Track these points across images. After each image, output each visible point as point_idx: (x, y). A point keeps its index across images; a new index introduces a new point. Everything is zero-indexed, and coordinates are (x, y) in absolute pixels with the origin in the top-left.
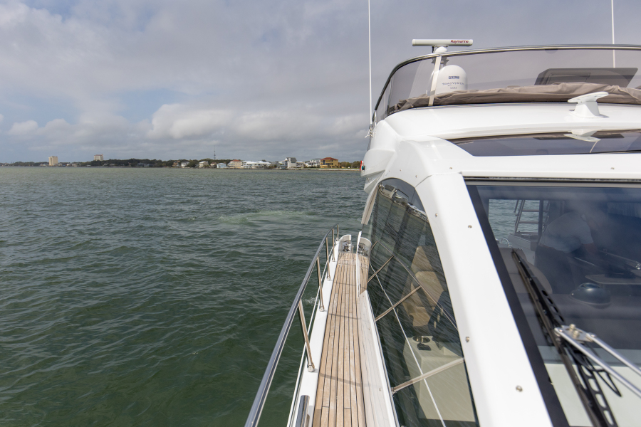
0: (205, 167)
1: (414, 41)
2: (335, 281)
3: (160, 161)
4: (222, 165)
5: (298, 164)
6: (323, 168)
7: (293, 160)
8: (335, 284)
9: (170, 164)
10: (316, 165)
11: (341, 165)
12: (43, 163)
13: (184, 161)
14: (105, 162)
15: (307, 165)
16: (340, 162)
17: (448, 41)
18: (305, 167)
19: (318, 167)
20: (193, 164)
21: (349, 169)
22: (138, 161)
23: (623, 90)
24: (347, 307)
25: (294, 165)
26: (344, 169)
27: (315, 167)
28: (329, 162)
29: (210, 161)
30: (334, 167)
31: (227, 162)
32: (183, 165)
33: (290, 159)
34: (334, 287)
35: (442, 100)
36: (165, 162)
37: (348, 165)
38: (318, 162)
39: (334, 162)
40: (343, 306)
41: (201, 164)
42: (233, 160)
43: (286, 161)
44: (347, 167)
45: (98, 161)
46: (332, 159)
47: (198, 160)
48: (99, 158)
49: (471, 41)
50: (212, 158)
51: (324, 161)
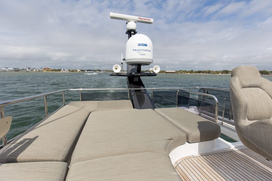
1: (112, 14)
17: (137, 18)
28: (47, 69)
30: (50, 71)
33: (27, 68)
38: (42, 69)
49: (152, 20)
51: (45, 69)
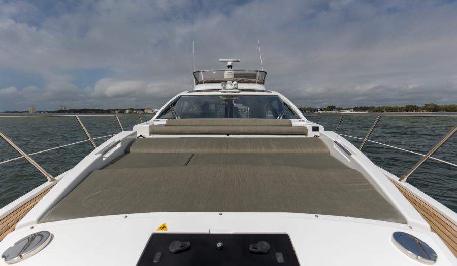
0: (130, 113)
1: (220, 60)
3: (102, 110)
4: (141, 112)
9: (109, 112)
12: (25, 112)
13: (117, 110)
14: (67, 111)
17: (232, 60)
20: (123, 111)
22: (89, 110)
29: (133, 110)
31: (143, 110)
32: (116, 112)
36: (105, 111)
41: (128, 112)
42: (148, 109)
45: (63, 110)
47: (126, 109)
48: (63, 109)
49: (239, 60)
50: (135, 108)
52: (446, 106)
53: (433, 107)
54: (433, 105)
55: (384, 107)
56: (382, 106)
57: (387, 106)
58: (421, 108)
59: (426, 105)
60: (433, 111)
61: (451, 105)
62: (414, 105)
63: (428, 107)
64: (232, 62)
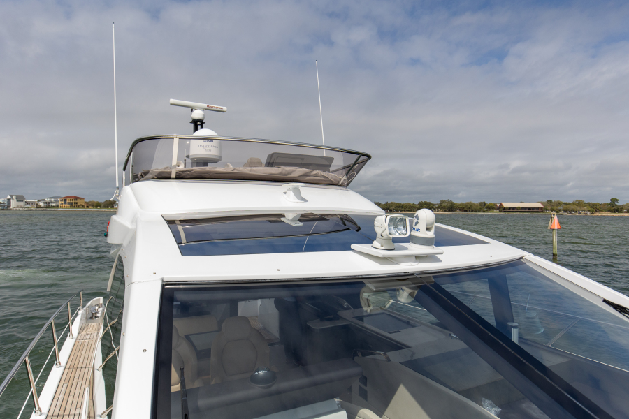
1: (172, 101)
2: (68, 367)
5: (27, 203)
6: (64, 208)
7: (20, 199)
8: (66, 371)
10: (54, 204)
11: (88, 205)
15: (41, 204)
16: (87, 200)
17: (205, 105)
18: (38, 206)
19: (58, 207)
21: (99, 209)
23: (324, 174)
24: (75, 402)
25: (22, 204)
26: (91, 209)
27: (53, 207)
28: (73, 201)
30: (79, 207)
33: (14, 197)
34: (65, 375)
35: (183, 175)
37: (97, 205)
38: (56, 201)
39: (78, 201)
40: (70, 401)
43: (9, 200)
44: (96, 207)
46: (76, 198)
49: (225, 108)
51: (65, 200)
52: (462, 204)
53: (449, 205)
54: (449, 201)
55: (392, 203)
56: (389, 202)
57: (396, 202)
58: (435, 205)
59: (442, 202)
60: (449, 211)
61: (468, 203)
62: (428, 201)
63: (444, 204)
64: (204, 110)
